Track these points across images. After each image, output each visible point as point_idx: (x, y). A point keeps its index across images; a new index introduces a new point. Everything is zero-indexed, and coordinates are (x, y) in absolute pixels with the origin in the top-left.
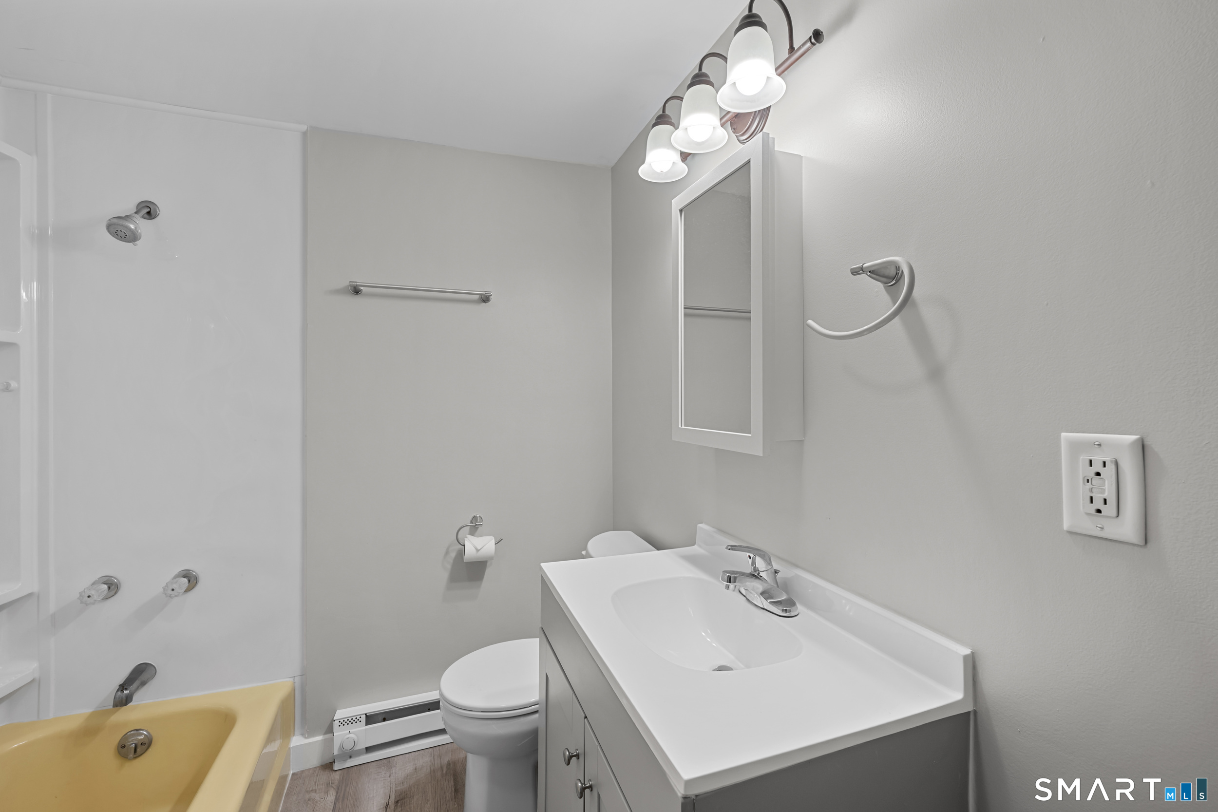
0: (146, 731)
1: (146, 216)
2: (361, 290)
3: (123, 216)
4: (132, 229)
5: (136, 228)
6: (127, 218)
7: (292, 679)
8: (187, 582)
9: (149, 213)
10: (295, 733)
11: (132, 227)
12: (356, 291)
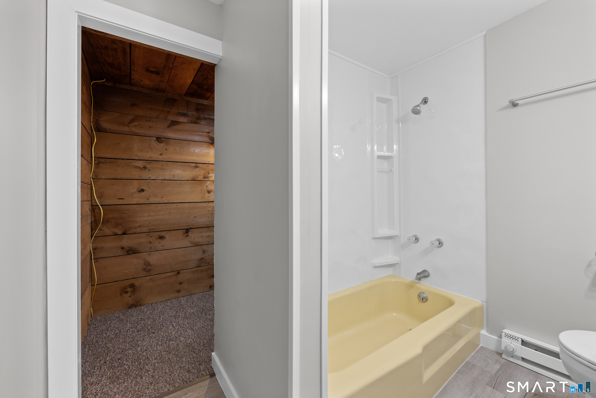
0: (426, 294)
1: (424, 103)
2: (518, 104)
3: (417, 105)
4: (418, 109)
5: (420, 108)
6: (418, 106)
7: (482, 302)
8: (438, 244)
9: (425, 102)
10: (484, 329)
11: (419, 108)
12: (514, 105)
